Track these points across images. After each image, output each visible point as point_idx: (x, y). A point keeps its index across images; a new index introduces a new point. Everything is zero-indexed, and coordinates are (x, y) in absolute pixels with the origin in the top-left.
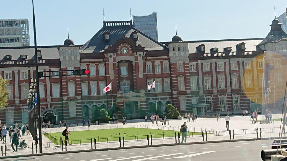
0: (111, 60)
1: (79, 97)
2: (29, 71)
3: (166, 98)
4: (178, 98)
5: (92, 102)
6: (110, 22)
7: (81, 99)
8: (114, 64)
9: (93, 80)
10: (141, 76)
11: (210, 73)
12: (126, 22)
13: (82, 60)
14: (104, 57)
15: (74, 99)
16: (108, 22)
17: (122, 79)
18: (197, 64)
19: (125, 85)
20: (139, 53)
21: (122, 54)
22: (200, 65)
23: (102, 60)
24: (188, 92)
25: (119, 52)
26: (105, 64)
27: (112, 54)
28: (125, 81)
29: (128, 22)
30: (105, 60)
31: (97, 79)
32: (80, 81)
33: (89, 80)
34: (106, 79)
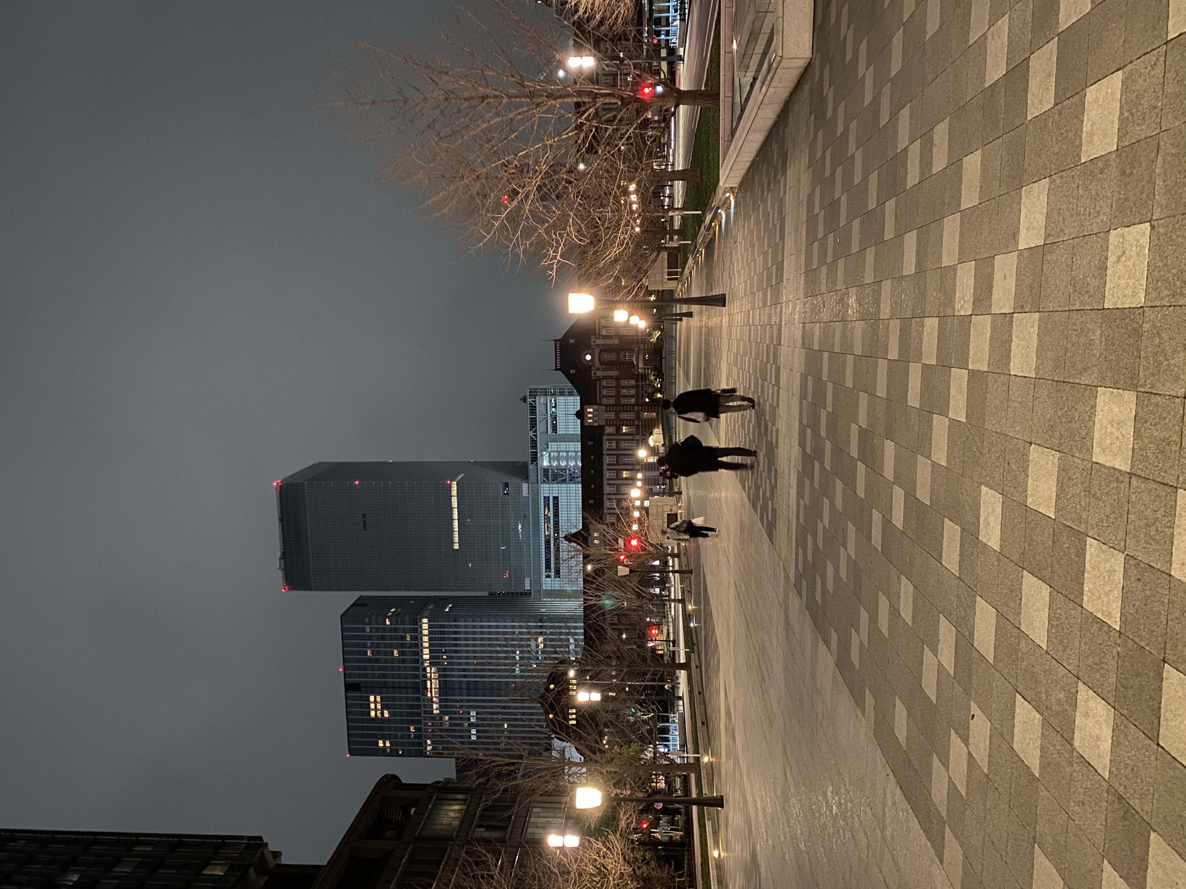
0: (600, 373)
2: (608, 455)
5: (642, 394)
6: (556, 364)
7: (638, 405)
8: (603, 370)
9: (619, 392)
10: (617, 341)
12: (556, 346)
13: (598, 402)
14: (596, 380)
15: (638, 413)
16: (556, 366)
17: (618, 359)
19: (625, 356)
20: (592, 343)
23: (598, 382)
25: (591, 364)
26: (603, 379)
27: (593, 372)
28: (621, 356)
29: (556, 344)
30: (599, 379)
31: (618, 388)
32: (620, 406)
33: (618, 396)
34: (618, 379)
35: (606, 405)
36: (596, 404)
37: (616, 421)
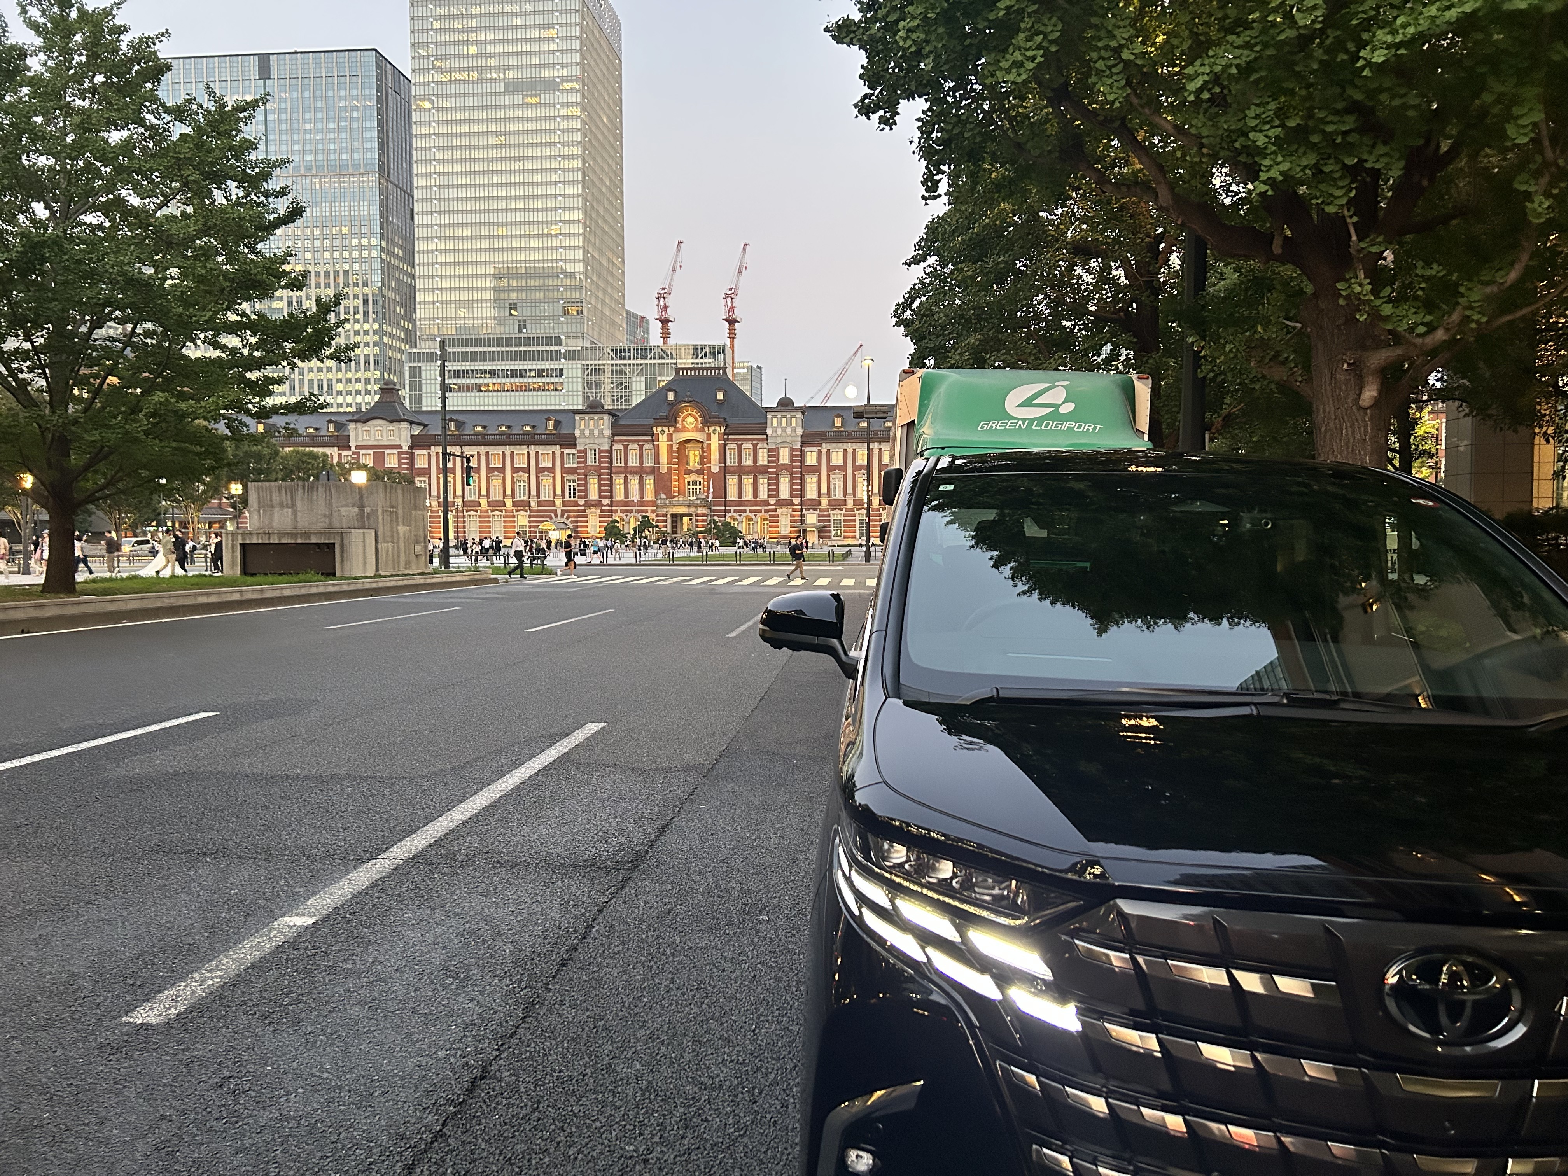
0: (664, 439)
1: (606, 501)
2: (529, 453)
3: (759, 511)
4: (775, 510)
6: (688, 369)
7: (611, 505)
8: (671, 446)
9: (634, 473)
10: (715, 469)
11: (843, 468)
12: (716, 369)
13: (616, 438)
14: (653, 435)
15: (598, 504)
16: (683, 369)
17: (689, 472)
18: (820, 452)
19: (695, 483)
20: (711, 429)
21: (684, 430)
22: (824, 451)
23: (649, 438)
24: (797, 501)
25: (679, 425)
26: (654, 446)
27: (666, 429)
28: (694, 478)
30: (654, 438)
31: (641, 472)
32: (610, 474)
33: (627, 472)
34: (654, 471)
35: (610, 451)
36: (613, 435)
37: (584, 468)
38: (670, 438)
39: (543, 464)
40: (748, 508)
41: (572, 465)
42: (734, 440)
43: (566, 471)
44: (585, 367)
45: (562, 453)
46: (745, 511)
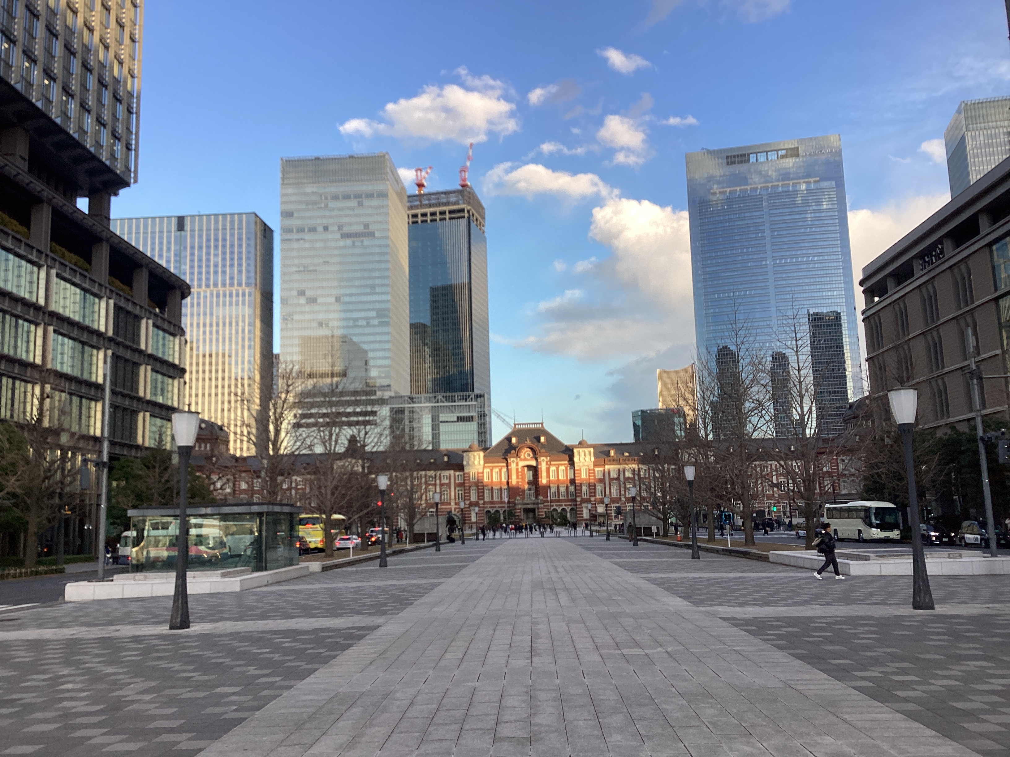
0: (513, 466)
1: (481, 502)
3: (570, 505)
4: (581, 505)
5: (495, 507)
7: (484, 504)
8: (517, 469)
9: (496, 485)
10: (544, 481)
11: (618, 479)
14: (507, 462)
15: (476, 504)
16: (518, 424)
17: (528, 483)
18: (604, 471)
20: (542, 458)
21: (525, 459)
22: (607, 470)
23: (505, 464)
24: (592, 499)
25: (523, 457)
26: (508, 469)
27: (515, 459)
28: (530, 486)
29: (539, 424)
30: (508, 465)
31: (501, 484)
32: (483, 486)
33: (492, 484)
34: (508, 483)
35: (483, 473)
36: (485, 463)
37: (468, 483)
38: (517, 465)
39: (443, 482)
40: (563, 504)
41: (460, 481)
42: (554, 465)
43: (457, 485)
44: (392, 410)
45: (455, 475)
46: (562, 505)
